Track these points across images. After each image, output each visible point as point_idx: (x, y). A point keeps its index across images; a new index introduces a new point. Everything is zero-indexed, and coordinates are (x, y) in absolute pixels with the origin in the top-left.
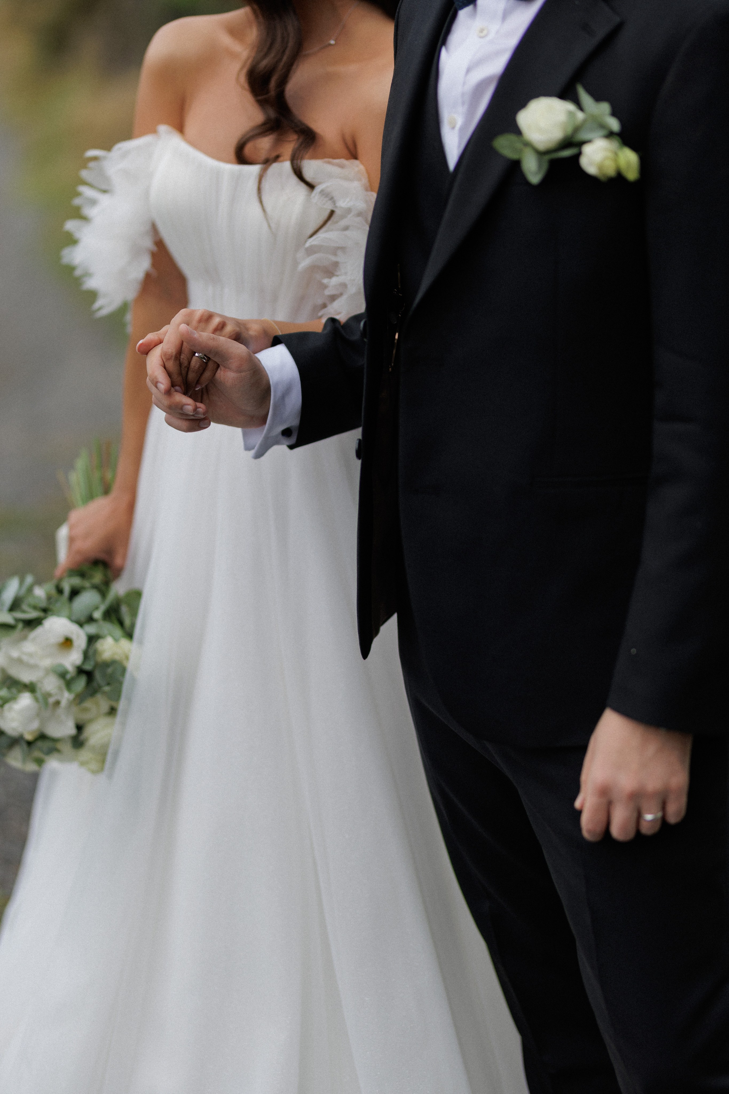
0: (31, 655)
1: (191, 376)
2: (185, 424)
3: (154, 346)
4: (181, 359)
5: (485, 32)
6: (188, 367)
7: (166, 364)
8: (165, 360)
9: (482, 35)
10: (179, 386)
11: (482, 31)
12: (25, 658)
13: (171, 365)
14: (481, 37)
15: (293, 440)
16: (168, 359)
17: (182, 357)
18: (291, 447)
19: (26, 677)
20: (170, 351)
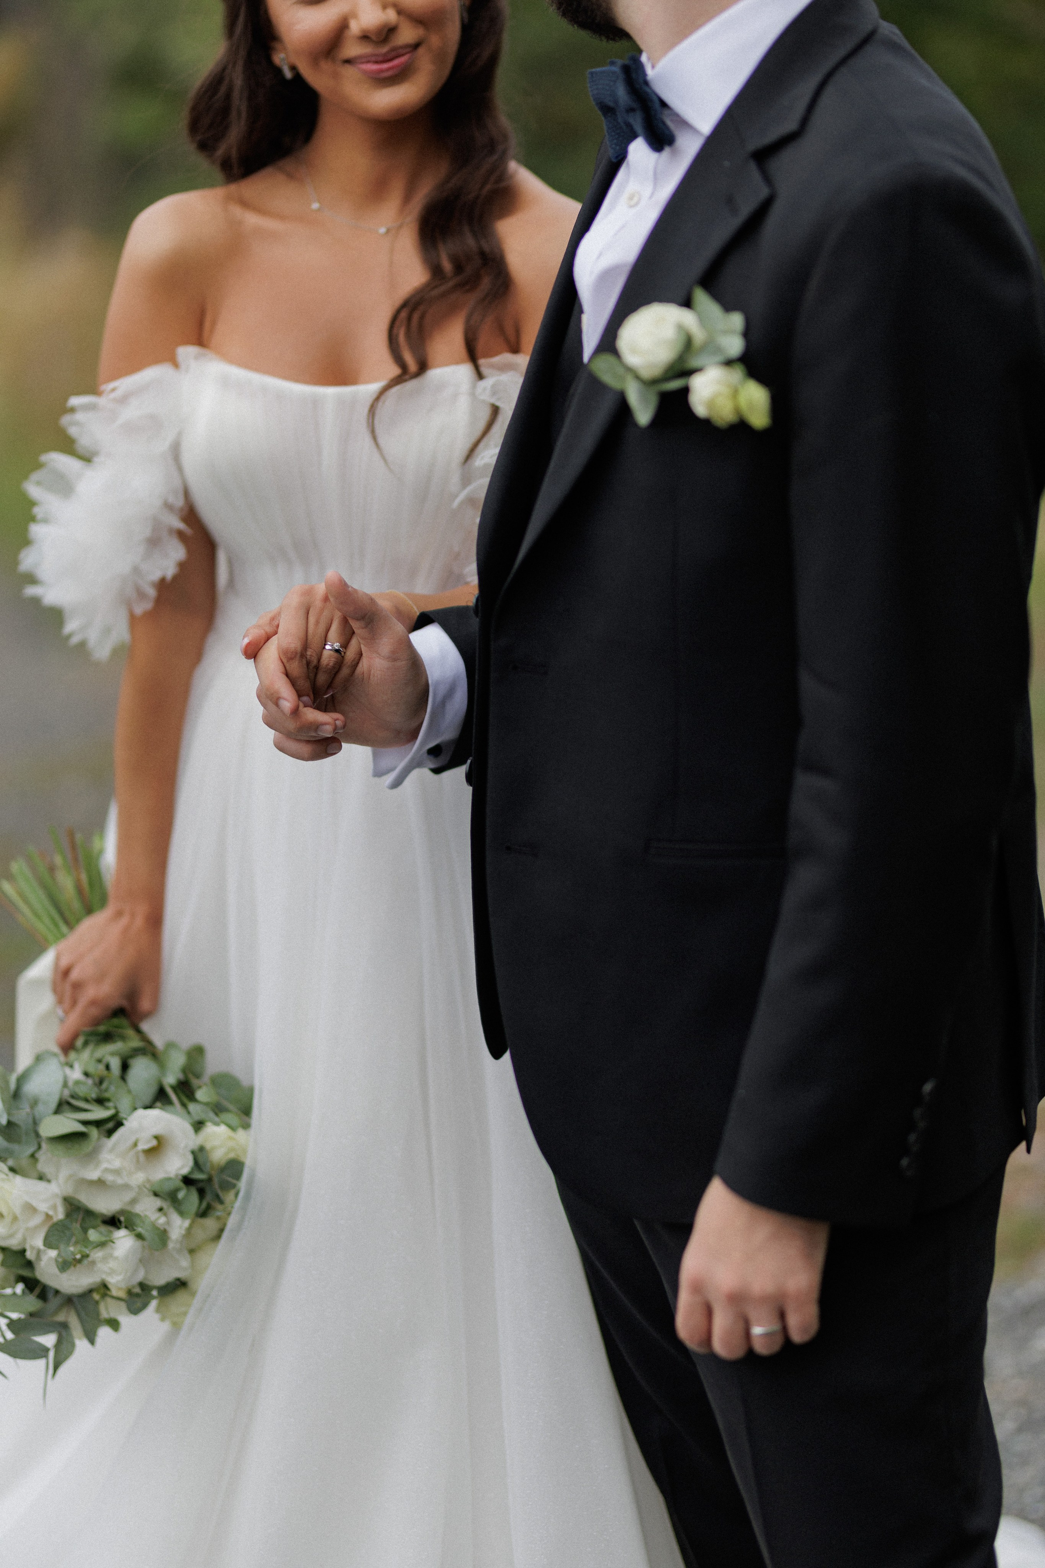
0: (117, 1172)
1: (322, 678)
2: (306, 749)
3: (264, 642)
4: (308, 657)
5: (635, 199)
6: (317, 668)
7: (287, 665)
8: (285, 661)
9: (633, 203)
10: (308, 695)
11: (631, 198)
12: (109, 1178)
13: (296, 668)
14: (631, 207)
15: (444, 759)
16: (290, 659)
17: (309, 653)
18: (437, 771)
19: (105, 1205)
20: (293, 646)
